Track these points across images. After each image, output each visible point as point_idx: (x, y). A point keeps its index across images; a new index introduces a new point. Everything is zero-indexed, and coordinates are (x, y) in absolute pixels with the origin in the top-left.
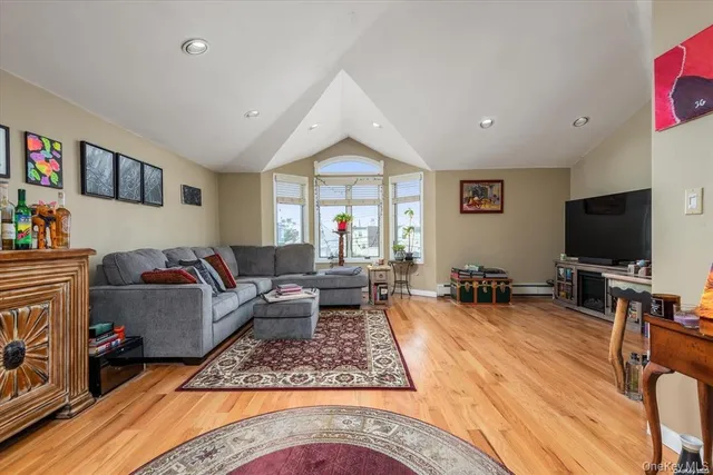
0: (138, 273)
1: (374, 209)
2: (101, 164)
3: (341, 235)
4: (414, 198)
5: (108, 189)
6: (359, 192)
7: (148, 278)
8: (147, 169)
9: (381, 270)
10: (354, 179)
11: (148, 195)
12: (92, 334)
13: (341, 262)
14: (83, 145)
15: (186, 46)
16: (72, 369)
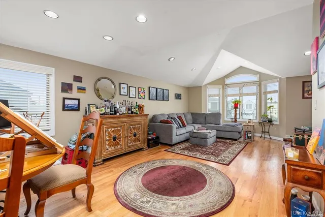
0: (159, 120)
1: (255, 97)
2: (153, 91)
3: (236, 109)
4: (274, 92)
5: (155, 98)
6: (246, 90)
7: (161, 122)
8: (165, 91)
9: (248, 125)
10: (243, 84)
11: (165, 98)
12: (148, 134)
13: (236, 121)
14: (149, 87)
15: (169, 60)
16: (144, 140)
